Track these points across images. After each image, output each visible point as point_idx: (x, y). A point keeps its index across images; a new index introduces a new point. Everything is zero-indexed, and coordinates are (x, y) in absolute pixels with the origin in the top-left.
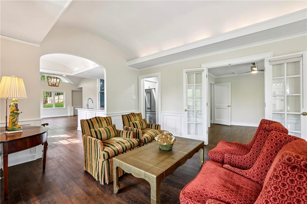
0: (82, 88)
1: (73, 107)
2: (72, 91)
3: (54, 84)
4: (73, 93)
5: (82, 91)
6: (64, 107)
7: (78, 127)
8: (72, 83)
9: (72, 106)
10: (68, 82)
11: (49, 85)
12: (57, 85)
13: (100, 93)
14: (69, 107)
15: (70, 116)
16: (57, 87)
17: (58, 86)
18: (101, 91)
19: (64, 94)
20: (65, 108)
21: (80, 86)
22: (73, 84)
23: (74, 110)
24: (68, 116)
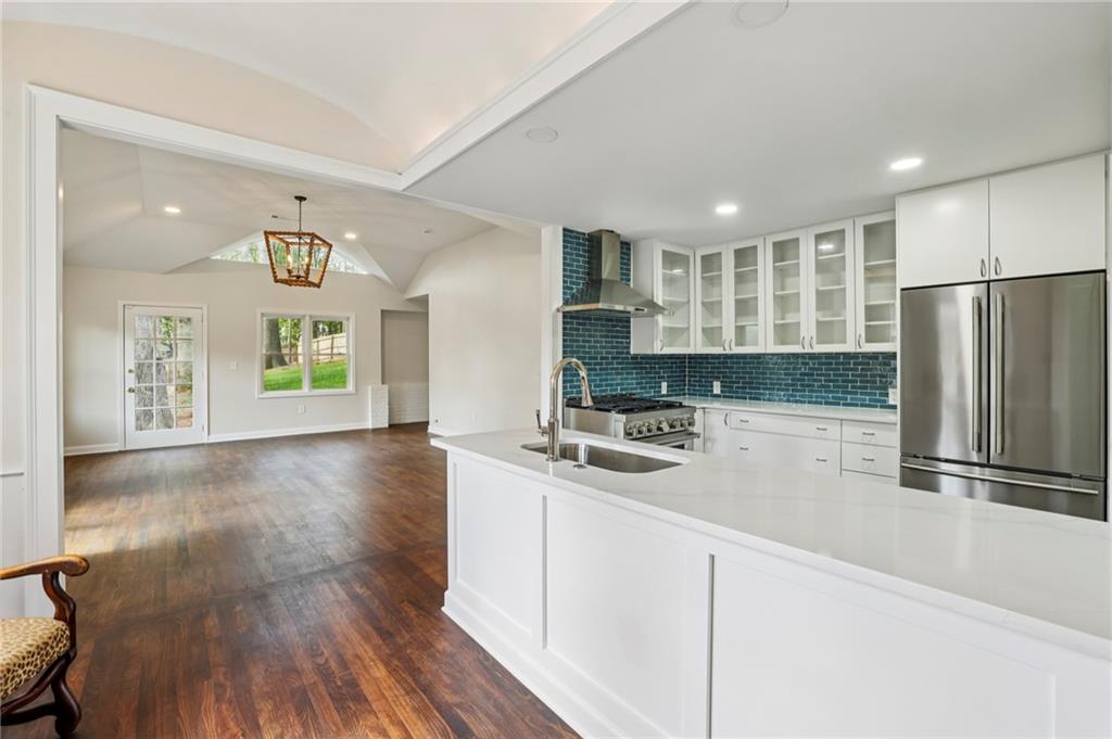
0: (427, 296)
1: (386, 387)
2: (382, 311)
3: (302, 274)
4: (387, 321)
5: (427, 314)
6: (350, 387)
7: (446, 593)
8: (384, 276)
9: (383, 383)
10: (365, 273)
11: (276, 281)
12: (314, 278)
13: (560, 315)
14: (370, 388)
15: (374, 430)
16: (316, 289)
17: (318, 286)
18: (566, 303)
19: (350, 326)
20: (351, 394)
21: (419, 292)
22: (390, 281)
23: (390, 404)
24: (368, 430)
